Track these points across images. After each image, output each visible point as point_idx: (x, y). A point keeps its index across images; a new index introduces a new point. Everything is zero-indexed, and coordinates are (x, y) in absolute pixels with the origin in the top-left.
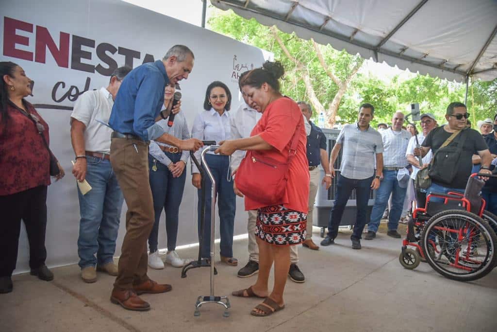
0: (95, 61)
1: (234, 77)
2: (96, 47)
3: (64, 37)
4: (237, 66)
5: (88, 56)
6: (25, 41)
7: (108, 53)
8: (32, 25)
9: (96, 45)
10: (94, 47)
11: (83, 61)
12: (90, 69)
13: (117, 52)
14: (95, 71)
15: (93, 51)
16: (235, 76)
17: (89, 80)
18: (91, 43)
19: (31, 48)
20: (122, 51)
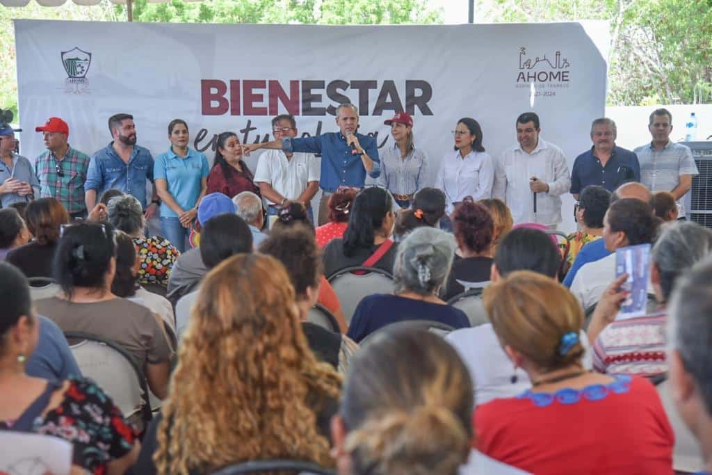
0: (326, 102)
1: (521, 80)
2: (326, 86)
3: (294, 84)
4: (528, 63)
5: (318, 98)
6: (260, 98)
7: (339, 91)
8: (264, 82)
9: (326, 84)
10: (324, 88)
11: (314, 105)
12: (321, 112)
13: (350, 87)
14: (327, 113)
15: (323, 92)
16: (523, 78)
17: (320, 123)
18: (320, 84)
19: (265, 103)
20: (355, 84)
